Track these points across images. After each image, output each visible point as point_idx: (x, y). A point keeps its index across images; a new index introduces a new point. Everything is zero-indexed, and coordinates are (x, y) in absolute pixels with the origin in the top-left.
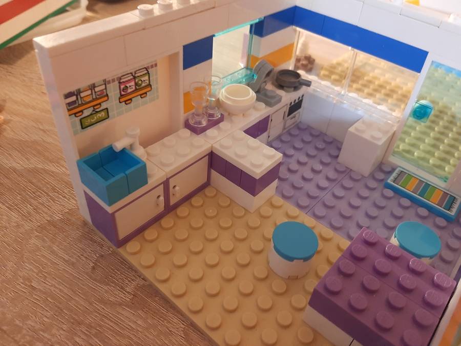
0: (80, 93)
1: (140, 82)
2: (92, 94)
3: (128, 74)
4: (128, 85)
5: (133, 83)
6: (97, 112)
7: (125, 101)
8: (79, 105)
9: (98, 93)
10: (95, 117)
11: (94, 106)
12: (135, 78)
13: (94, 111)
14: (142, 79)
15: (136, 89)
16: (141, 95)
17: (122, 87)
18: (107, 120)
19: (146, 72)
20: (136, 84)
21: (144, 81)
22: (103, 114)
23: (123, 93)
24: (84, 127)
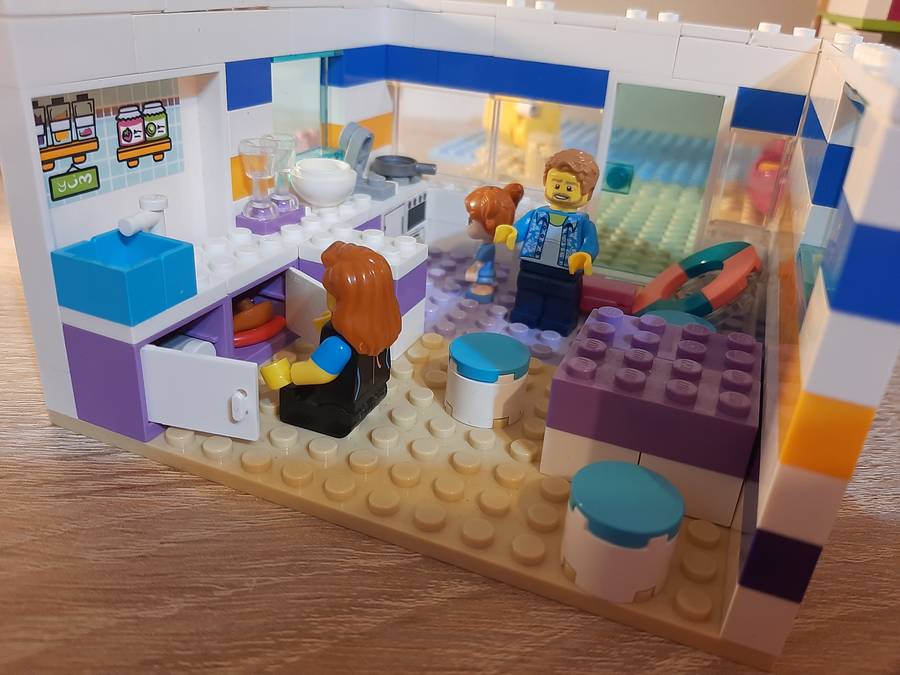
0: (50, 122)
1: (152, 128)
2: (71, 129)
3: (132, 106)
4: (132, 128)
5: (139, 127)
6: (79, 170)
7: (128, 160)
8: (48, 146)
9: (82, 130)
10: (76, 181)
11: (74, 156)
12: (143, 116)
13: (72, 166)
14: (156, 123)
15: (145, 141)
16: (154, 154)
17: (122, 129)
18: (96, 191)
19: (161, 110)
20: (145, 130)
21: (159, 127)
22: (88, 177)
23: (123, 142)
24: (55, 197)
